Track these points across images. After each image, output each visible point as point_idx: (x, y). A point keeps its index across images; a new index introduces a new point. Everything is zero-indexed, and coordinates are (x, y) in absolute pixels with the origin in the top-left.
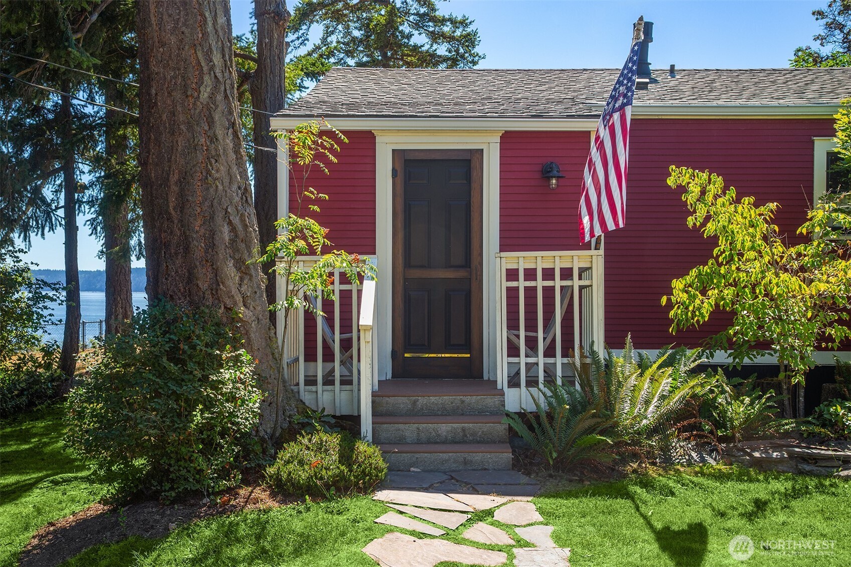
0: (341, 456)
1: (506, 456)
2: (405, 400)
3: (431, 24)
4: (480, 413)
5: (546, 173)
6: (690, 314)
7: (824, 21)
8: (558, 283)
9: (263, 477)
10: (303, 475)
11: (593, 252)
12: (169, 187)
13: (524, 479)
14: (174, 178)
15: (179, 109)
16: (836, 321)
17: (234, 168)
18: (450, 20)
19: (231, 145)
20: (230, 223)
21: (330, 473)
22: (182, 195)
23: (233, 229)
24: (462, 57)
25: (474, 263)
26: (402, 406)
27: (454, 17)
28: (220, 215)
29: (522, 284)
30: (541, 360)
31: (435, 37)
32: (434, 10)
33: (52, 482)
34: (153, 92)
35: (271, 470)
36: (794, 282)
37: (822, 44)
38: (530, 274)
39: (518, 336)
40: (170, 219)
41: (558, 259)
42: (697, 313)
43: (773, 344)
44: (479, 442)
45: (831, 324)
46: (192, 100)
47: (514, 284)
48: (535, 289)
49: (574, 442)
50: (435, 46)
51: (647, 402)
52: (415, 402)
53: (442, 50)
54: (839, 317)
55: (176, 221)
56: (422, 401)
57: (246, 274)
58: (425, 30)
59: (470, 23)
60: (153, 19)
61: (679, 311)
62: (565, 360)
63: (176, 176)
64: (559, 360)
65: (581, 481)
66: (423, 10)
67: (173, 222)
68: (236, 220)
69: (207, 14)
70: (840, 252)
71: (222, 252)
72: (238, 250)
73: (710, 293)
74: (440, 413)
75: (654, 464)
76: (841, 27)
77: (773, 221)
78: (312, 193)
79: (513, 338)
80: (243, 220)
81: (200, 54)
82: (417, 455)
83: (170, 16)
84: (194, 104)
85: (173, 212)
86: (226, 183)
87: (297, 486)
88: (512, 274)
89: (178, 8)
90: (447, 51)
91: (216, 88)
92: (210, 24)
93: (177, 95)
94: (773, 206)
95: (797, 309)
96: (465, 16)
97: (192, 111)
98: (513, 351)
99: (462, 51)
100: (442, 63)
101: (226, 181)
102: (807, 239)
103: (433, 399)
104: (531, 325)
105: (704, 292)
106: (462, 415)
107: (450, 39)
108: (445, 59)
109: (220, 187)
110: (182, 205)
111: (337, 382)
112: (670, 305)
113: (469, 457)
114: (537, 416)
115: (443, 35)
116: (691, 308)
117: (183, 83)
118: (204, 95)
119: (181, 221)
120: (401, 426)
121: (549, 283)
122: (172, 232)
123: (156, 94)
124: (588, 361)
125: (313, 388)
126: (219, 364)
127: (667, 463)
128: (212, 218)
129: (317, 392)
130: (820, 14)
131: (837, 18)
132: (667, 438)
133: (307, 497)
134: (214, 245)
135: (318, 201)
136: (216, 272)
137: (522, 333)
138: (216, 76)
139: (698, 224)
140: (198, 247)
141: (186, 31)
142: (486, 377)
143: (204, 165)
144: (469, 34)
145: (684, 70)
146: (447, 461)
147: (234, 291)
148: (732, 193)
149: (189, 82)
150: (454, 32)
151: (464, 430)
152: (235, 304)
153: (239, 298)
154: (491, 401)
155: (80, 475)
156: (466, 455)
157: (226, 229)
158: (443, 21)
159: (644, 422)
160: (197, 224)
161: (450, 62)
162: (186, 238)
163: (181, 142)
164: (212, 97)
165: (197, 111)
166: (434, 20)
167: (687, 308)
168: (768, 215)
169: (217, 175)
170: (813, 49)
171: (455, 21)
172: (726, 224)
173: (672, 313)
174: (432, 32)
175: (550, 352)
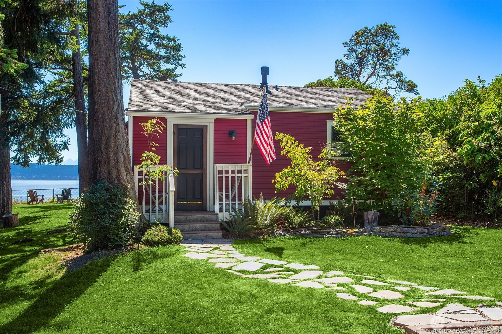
0: (168, 233)
1: (220, 234)
2: (183, 217)
3: (156, 39)
4: (210, 221)
5: (231, 134)
6: (281, 186)
7: (348, 48)
8: (230, 175)
9: (141, 241)
10: (157, 239)
11: (248, 164)
12: (102, 141)
13: (227, 240)
15: (106, 114)
16: (329, 188)
17: (124, 135)
18: (167, 38)
19: (123, 126)
20: (123, 154)
21: (166, 238)
22: (107, 144)
23: (124, 156)
24: (173, 56)
25: (204, 167)
26: (182, 219)
27: (169, 36)
28: (120, 151)
29: (224, 175)
30: (231, 202)
31: (158, 45)
32: (158, 31)
33: (44, 251)
34: (96, 107)
35: (144, 238)
36: (316, 174)
37: (347, 59)
38: (227, 172)
39: (222, 195)
40: (102, 152)
41: (237, 167)
42: (284, 185)
43: (309, 196)
44: (210, 230)
45: (327, 189)
46: (110, 111)
47: (221, 175)
48: (228, 177)
49: (244, 228)
50: (158, 50)
51: (267, 216)
52: (187, 218)
53: (162, 52)
54: (331, 187)
55: (104, 153)
56: (189, 217)
57: (128, 172)
58: (154, 42)
59: (178, 40)
60: (96, 82)
61: (278, 185)
62: (240, 202)
63: (105, 138)
64: (237, 202)
65: (245, 241)
66: (152, 31)
67: (103, 154)
68: (125, 153)
69: (116, 81)
70: (331, 164)
71: (121, 164)
72: (126, 164)
73: (288, 178)
74: (195, 221)
75: (269, 236)
76: (355, 51)
77: (310, 153)
78: (153, 144)
79: (221, 196)
80: (127, 153)
81: (113, 95)
82: (190, 234)
83: (103, 81)
84: (111, 112)
85: (103, 150)
86: (122, 140)
87: (155, 242)
88: (220, 172)
89: (106, 79)
90: (165, 53)
92: (117, 83)
93: (106, 109)
94: (310, 148)
95: (317, 184)
96: (175, 37)
97: (111, 115)
98: (221, 199)
99: (172, 53)
100: (162, 59)
101: (122, 139)
102: (321, 160)
103: (193, 216)
104: (227, 191)
105: (286, 178)
106: (204, 222)
107: (167, 47)
108: (164, 57)
109: (120, 141)
110: (107, 147)
111: (157, 211)
112: (275, 183)
113: (208, 234)
114: (231, 222)
115: (163, 45)
116: (282, 184)
117: (107, 105)
118: (115, 109)
119: (106, 153)
120: (183, 225)
121: (233, 175)
122: (102, 157)
123: (97, 108)
124: (247, 202)
125: (148, 214)
127: (274, 236)
128: (117, 152)
129: (149, 215)
130: (346, 44)
131: (354, 47)
132: (273, 228)
133: (159, 245)
134: (118, 162)
135: (155, 147)
136: (119, 171)
137: (224, 193)
138: (118, 102)
139: (284, 154)
141: (109, 87)
142: (208, 210)
143: (115, 133)
144: (177, 45)
145: (281, 86)
146: (200, 236)
147: (125, 178)
148: (297, 143)
149: (110, 105)
150: (169, 44)
151: (205, 226)
152: (125, 183)
153: (126, 181)
154: (213, 217)
155: (54, 249)
156: (207, 234)
157: (122, 156)
158: (163, 38)
159: (266, 222)
160: (112, 155)
161: (166, 59)
162: (108, 159)
163: (107, 126)
164: (117, 110)
165: (112, 115)
166: (159, 37)
167: (281, 184)
168: (308, 151)
169: (119, 137)
170: (343, 61)
171: (170, 38)
172: (294, 155)
173: (276, 186)
174: (157, 43)
175: (234, 199)
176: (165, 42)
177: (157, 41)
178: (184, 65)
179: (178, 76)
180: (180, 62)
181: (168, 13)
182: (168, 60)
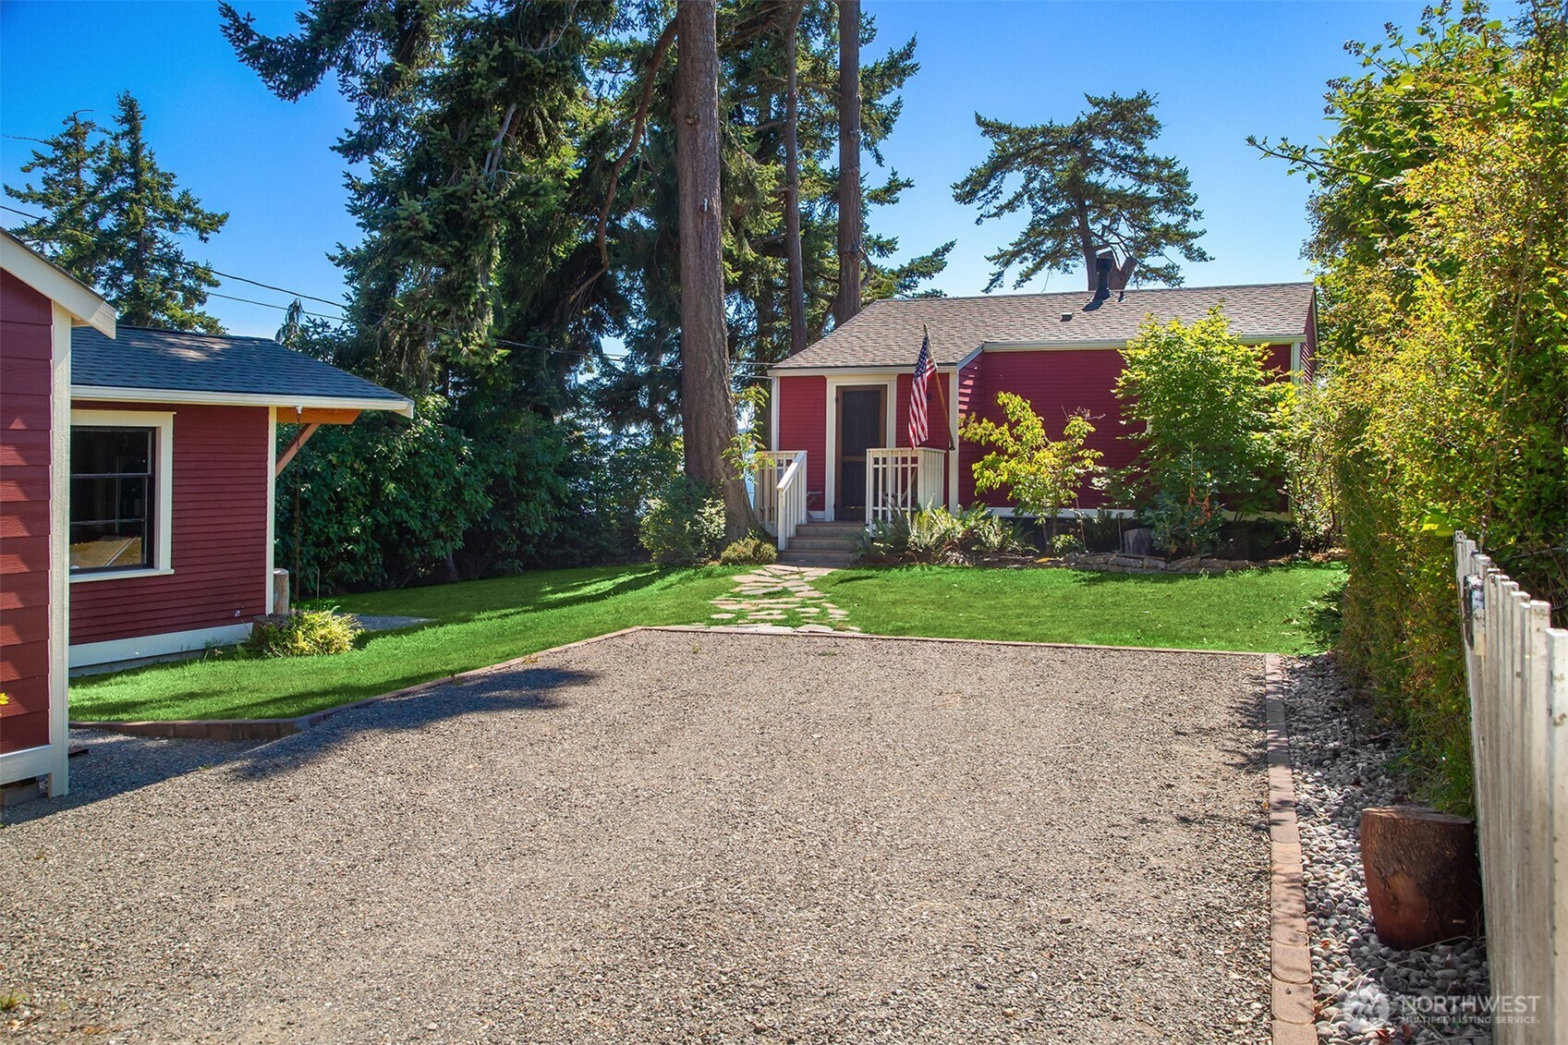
2: (812, 528)
9: (720, 557)
10: (733, 556)
14: (694, 415)
22: (697, 424)
26: (811, 531)
28: (714, 433)
29: (881, 466)
30: (890, 508)
35: (723, 554)
38: (885, 460)
41: (900, 452)
47: (877, 466)
50: (1143, 187)
52: (817, 530)
56: (821, 529)
59: (1176, 164)
74: (828, 535)
82: (804, 554)
90: (1157, 191)
91: (714, 371)
93: (696, 375)
96: (1168, 158)
100: (1154, 205)
103: (827, 528)
106: (838, 536)
107: (1158, 179)
113: (828, 555)
115: (1150, 176)
118: (709, 375)
121: (896, 466)
126: (704, 505)
140: (704, 450)
146: (818, 557)
150: (1161, 172)
152: (720, 476)
157: (717, 440)
160: (704, 438)
161: (1163, 204)
164: (712, 375)
176: (1152, 169)
177: (1136, 171)
178: (1200, 213)
179: (1194, 236)
180: (1191, 209)
181: (1149, 111)
182: (1167, 204)
